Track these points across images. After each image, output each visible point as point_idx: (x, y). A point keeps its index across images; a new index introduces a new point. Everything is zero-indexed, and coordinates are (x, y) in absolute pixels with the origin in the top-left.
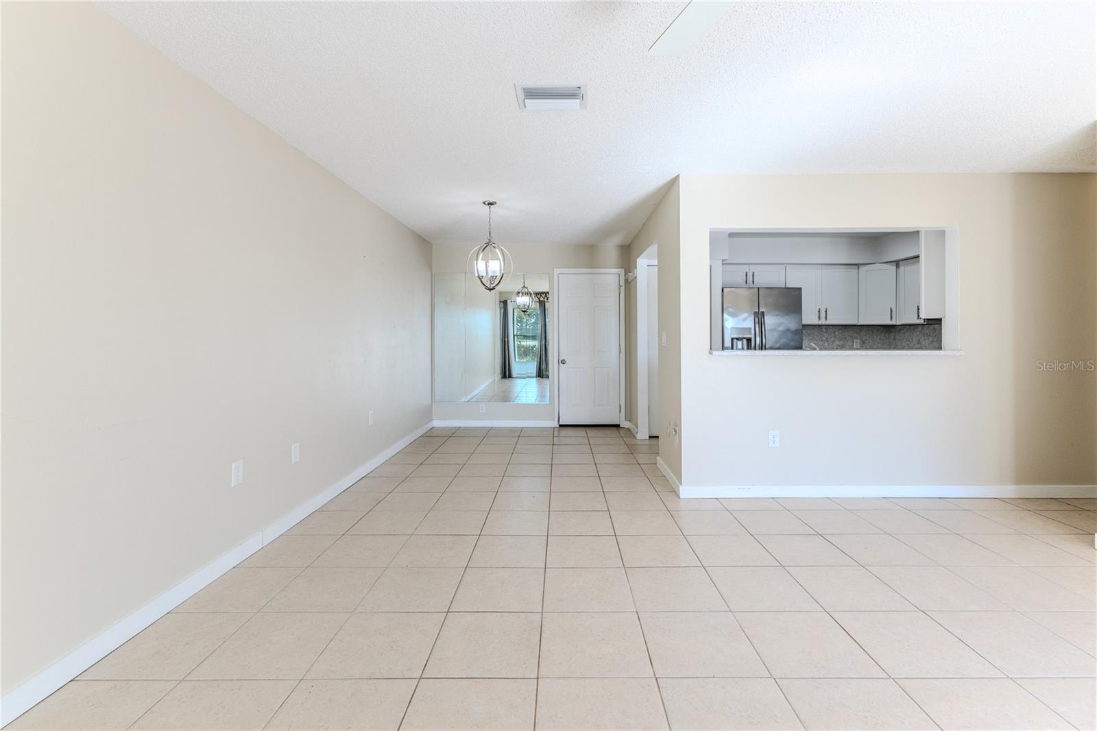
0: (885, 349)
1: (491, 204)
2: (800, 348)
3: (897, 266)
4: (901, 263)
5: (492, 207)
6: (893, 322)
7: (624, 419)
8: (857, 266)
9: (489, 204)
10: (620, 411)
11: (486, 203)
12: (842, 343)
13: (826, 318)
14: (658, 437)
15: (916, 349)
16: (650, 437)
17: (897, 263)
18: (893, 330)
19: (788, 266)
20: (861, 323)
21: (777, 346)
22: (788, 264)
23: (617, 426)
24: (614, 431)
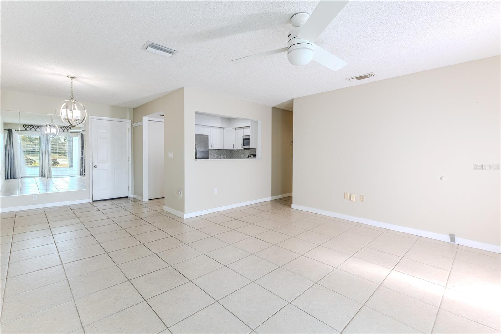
0: (230, 158)
1: (72, 78)
2: (207, 158)
3: (235, 130)
4: (236, 128)
5: (73, 79)
6: (234, 149)
7: (131, 193)
8: (223, 128)
9: (71, 78)
10: (128, 190)
11: (69, 77)
12: (217, 156)
13: (214, 146)
14: (164, 198)
15: (240, 158)
16: (149, 200)
17: (235, 129)
18: (232, 151)
19: (202, 126)
20: (224, 149)
21: (200, 157)
22: (203, 125)
23: (127, 197)
24: (125, 200)
